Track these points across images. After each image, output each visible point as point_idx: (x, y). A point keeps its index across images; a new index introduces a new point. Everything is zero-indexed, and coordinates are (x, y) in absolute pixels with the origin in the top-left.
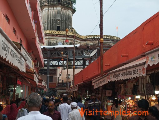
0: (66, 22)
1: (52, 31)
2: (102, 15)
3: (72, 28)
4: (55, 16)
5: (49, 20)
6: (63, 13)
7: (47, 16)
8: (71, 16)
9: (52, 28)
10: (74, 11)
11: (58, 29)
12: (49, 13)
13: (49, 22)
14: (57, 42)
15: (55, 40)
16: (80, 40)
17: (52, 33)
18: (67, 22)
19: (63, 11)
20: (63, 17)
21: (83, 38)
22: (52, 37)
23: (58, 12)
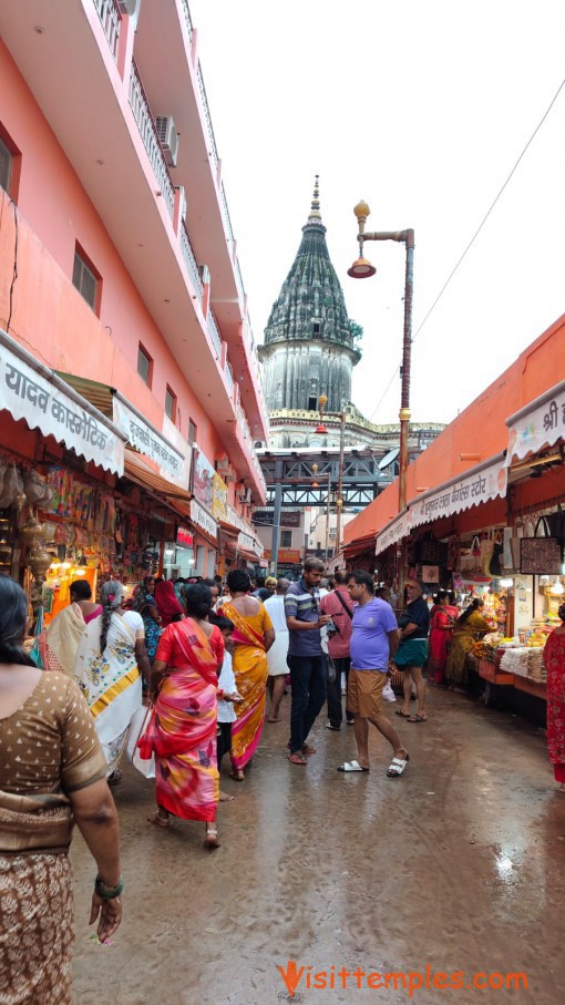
0: (332, 388)
1: (294, 410)
2: (407, 341)
3: (350, 403)
4: (303, 371)
5: (288, 381)
6: (326, 361)
7: (282, 370)
8: (349, 370)
9: (294, 402)
10: (356, 357)
11: (312, 405)
12: (289, 362)
13: (288, 387)
14: (307, 440)
15: (301, 435)
16: (371, 437)
17: (296, 416)
18: (338, 385)
19: (326, 356)
20: (325, 374)
21: (379, 430)
22: (294, 428)
23: (314, 361)
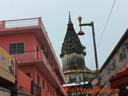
0: (80, 63)
1: (71, 70)
3: (85, 66)
4: (72, 60)
5: (69, 63)
6: (77, 56)
7: (67, 60)
8: (83, 58)
9: (71, 68)
10: (85, 54)
11: (75, 69)
12: (68, 58)
13: (69, 64)
14: (75, 77)
15: (74, 76)
16: (91, 74)
17: (72, 72)
19: (77, 55)
20: (78, 60)
21: (93, 72)
22: (72, 75)
23: (74, 57)
